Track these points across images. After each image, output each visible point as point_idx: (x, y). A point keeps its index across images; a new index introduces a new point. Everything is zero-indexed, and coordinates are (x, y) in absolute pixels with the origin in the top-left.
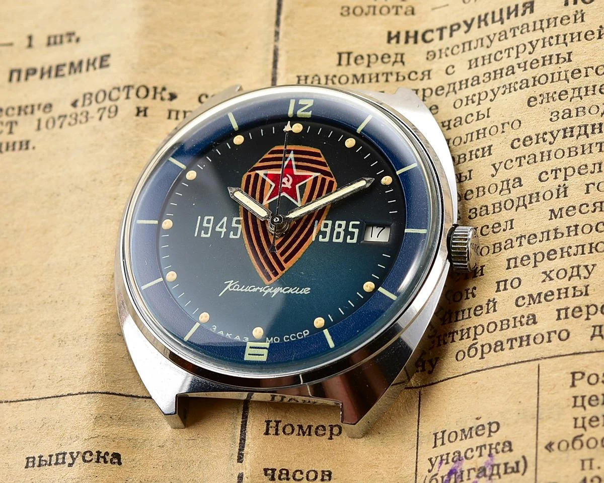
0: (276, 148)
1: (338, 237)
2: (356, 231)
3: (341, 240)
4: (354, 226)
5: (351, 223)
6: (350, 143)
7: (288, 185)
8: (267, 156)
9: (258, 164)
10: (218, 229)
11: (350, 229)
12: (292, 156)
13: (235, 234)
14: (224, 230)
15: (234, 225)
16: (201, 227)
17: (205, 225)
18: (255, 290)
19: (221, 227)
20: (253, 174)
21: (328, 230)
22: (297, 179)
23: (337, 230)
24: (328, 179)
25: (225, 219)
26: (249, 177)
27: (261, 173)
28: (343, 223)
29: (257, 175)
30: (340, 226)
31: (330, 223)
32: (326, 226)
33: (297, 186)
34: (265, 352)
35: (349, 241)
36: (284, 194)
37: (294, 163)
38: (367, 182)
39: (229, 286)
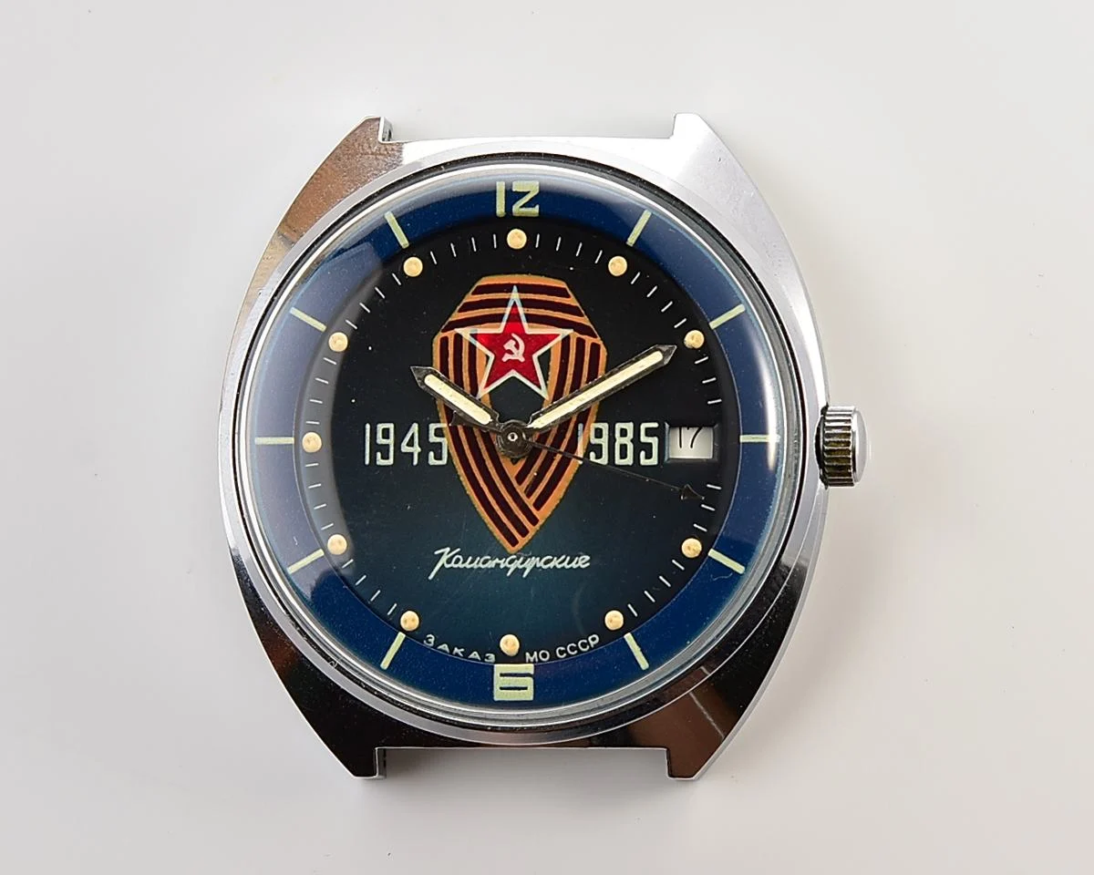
0: (485, 281)
1: (623, 456)
2: (654, 441)
3: (629, 461)
4: (649, 432)
5: (644, 426)
6: (618, 266)
7: (519, 355)
8: (470, 298)
9: (456, 316)
10: (404, 448)
11: (644, 439)
12: (515, 296)
13: (438, 457)
14: (416, 449)
15: (433, 439)
16: (375, 447)
17: (380, 440)
18: (491, 564)
19: (411, 444)
20: (450, 335)
21: (604, 441)
22: (533, 343)
23: (619, 440)
24: (589, 340)
25: (415, 427)
26: (444, 341)
27: (466, 332)
28: (629, 427)
29: (458, 338)
30: (624, 433)
31: (604, 427)
32: (599, 433)
33: (535, 357)
34: (529, 682)
35: (644, 461)
36: (513, 373)
37: (521, 311)
38: (665, 354)
39: (443, 560)
